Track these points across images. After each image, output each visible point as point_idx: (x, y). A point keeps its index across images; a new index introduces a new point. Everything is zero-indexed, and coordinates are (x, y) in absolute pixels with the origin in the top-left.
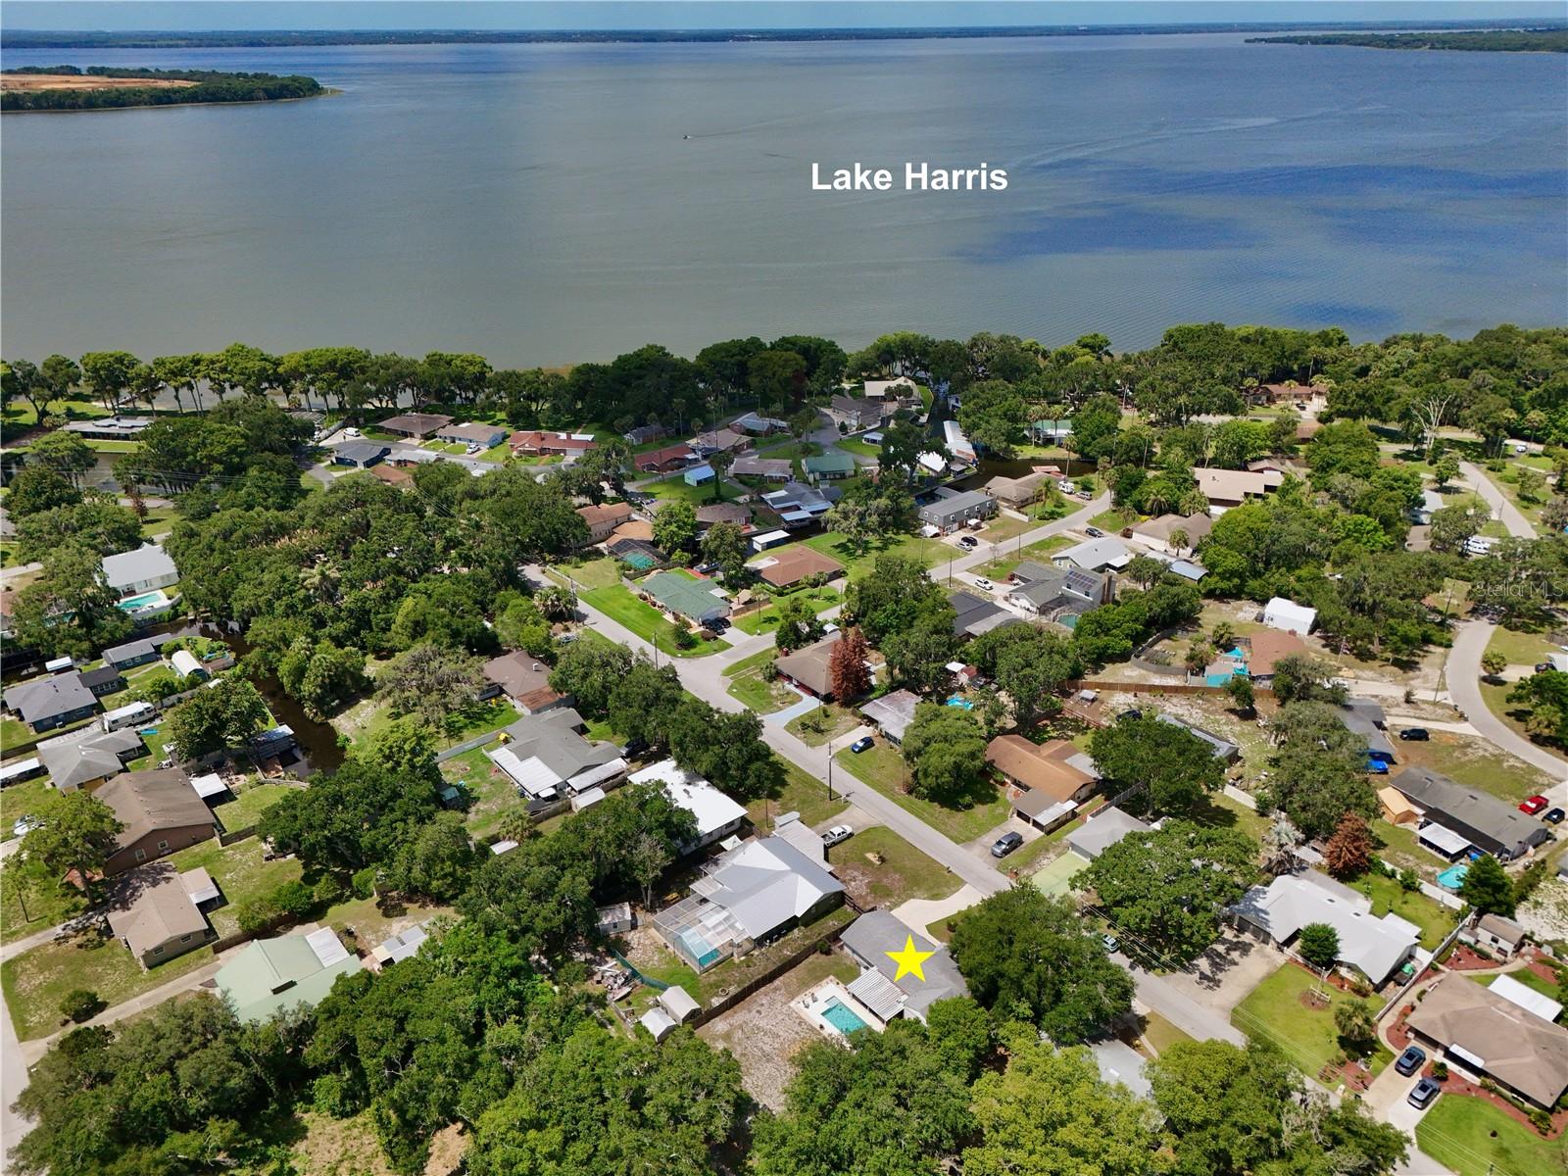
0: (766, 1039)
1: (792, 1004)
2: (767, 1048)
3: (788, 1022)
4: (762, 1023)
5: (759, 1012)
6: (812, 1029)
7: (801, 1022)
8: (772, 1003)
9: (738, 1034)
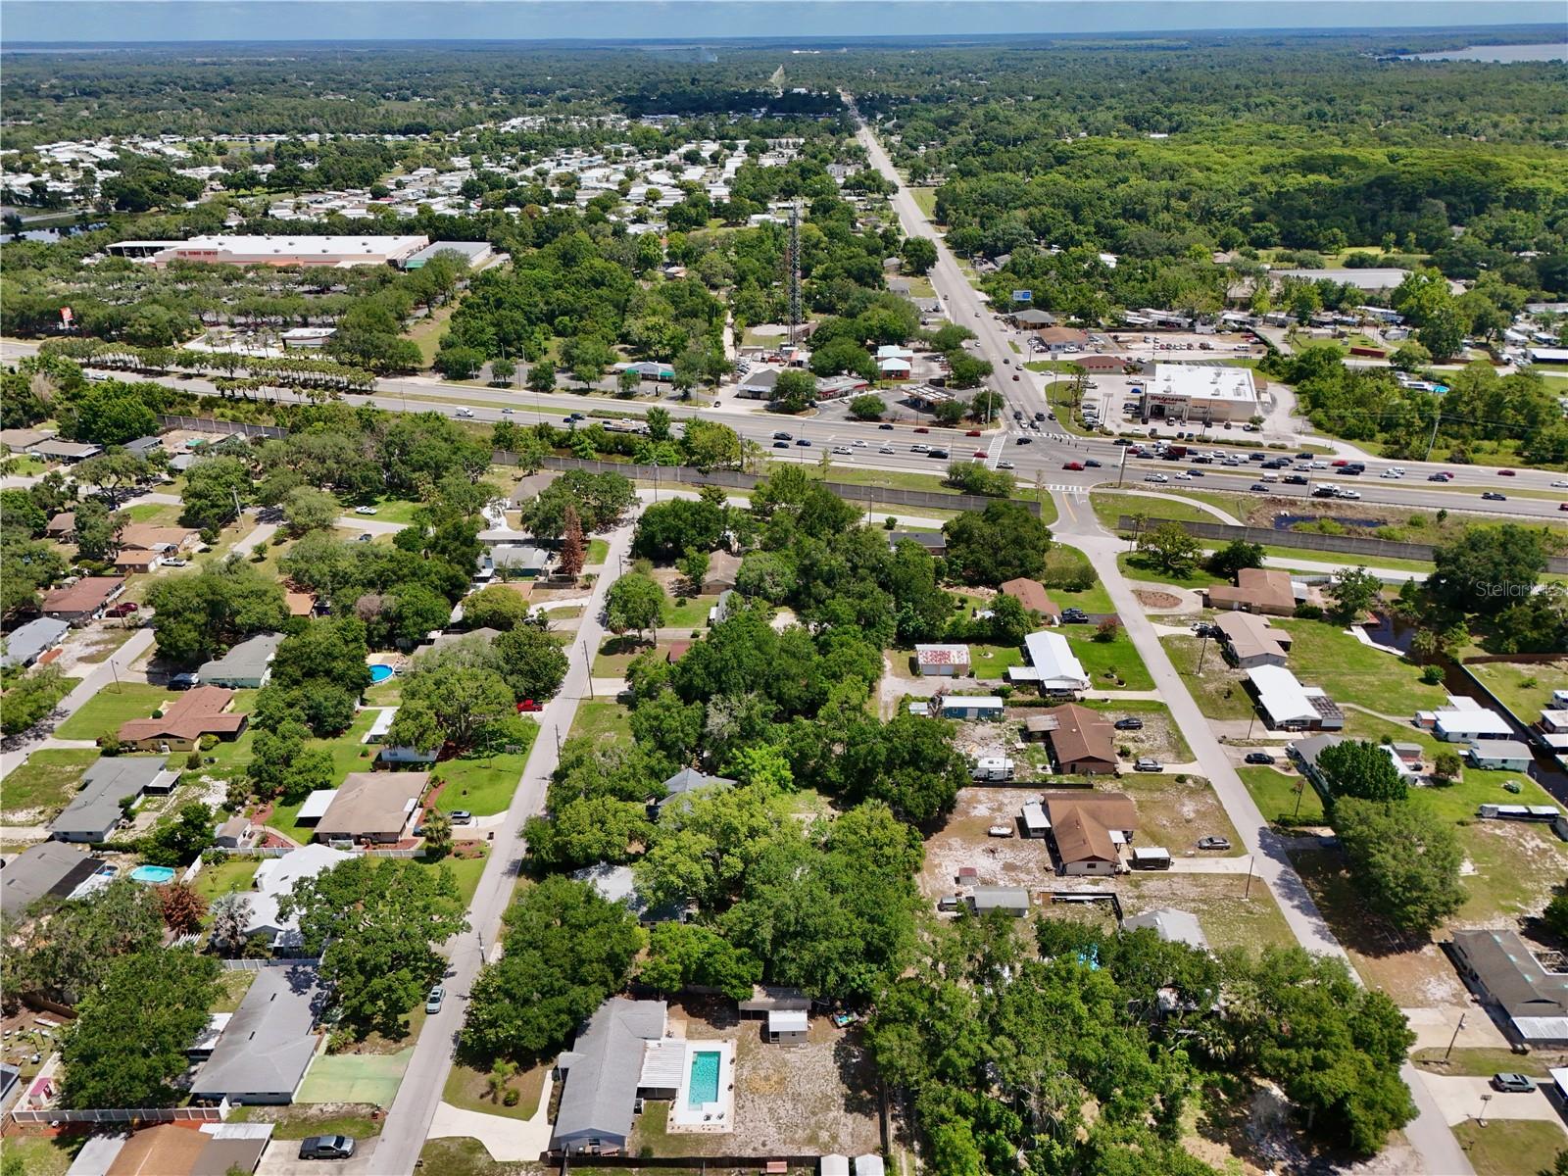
0: (783, 1113)
1: (729, 1129)
2: (789, 1105)
3: (749, 1116)
4: (772, 1130)
5: (764, 1145)
6: (738, 1096)
7: (739, 1108)
8: (747, 1144)
9: (800, 1134)
